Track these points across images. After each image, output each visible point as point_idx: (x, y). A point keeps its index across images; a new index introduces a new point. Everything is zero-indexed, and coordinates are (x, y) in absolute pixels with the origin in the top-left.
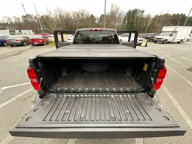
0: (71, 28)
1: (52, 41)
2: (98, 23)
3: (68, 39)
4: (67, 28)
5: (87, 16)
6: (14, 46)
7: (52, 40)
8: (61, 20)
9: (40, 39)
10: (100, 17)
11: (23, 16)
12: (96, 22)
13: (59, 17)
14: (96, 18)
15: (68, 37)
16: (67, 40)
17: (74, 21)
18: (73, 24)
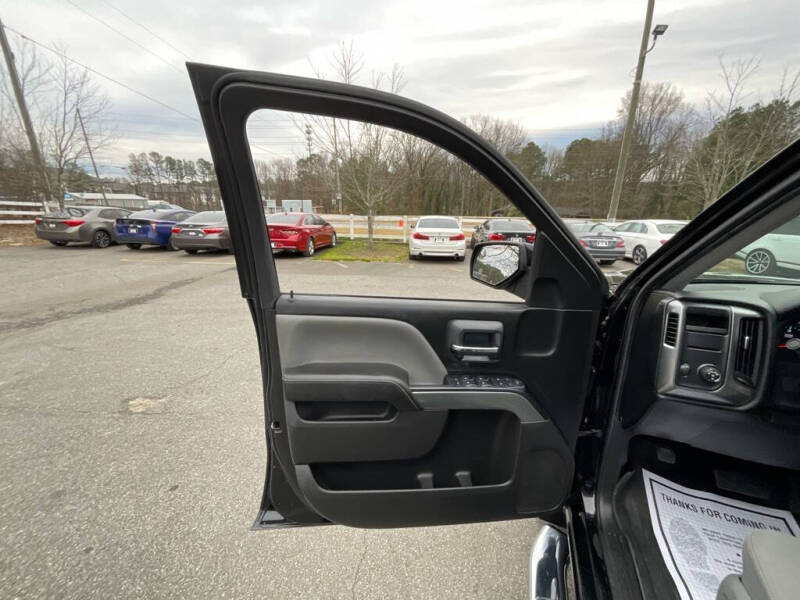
0: (439, 195)
1: (349, 239)
2: (556, 175)
3: (418, 236)
4: (424, 192)
5: (511, 148)
6: (200, 251)
7: (349, 236)
8: (408, 169)
9: (292, 229)
10: (565, 150)
11: (302, 160)
12: (547, 169)
13: (403, 157)
14: (546, 156)
15: (420, 226)
16: (412, 237)
17: (454, 170)
18: (448, 178)
